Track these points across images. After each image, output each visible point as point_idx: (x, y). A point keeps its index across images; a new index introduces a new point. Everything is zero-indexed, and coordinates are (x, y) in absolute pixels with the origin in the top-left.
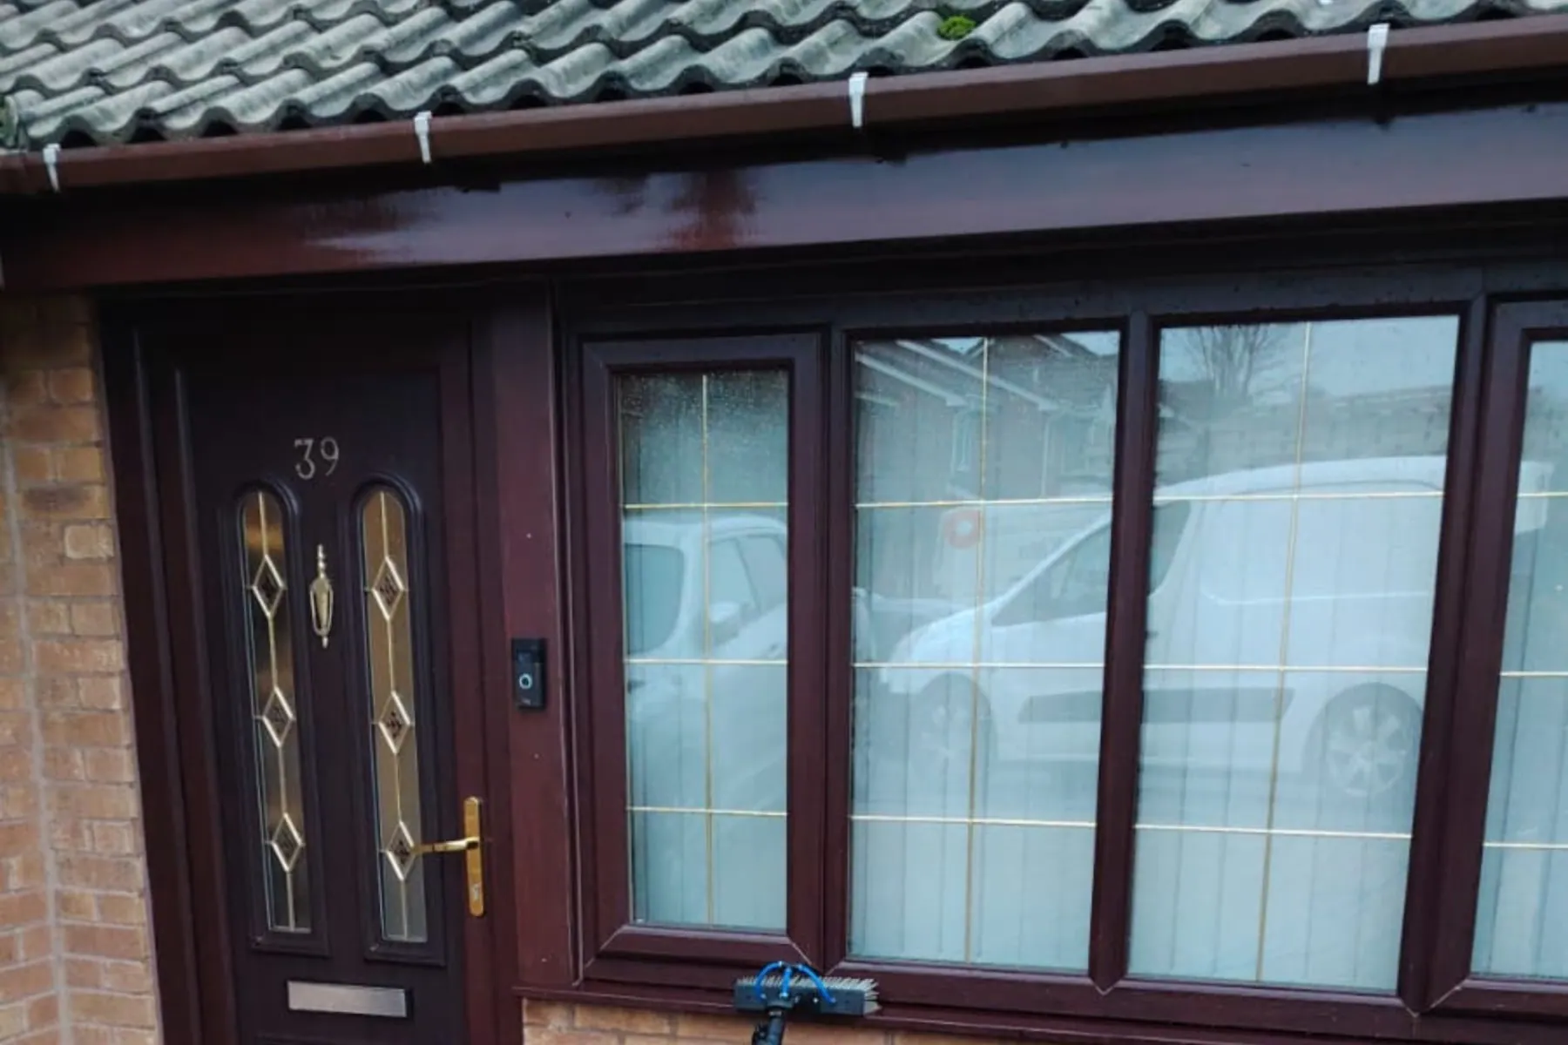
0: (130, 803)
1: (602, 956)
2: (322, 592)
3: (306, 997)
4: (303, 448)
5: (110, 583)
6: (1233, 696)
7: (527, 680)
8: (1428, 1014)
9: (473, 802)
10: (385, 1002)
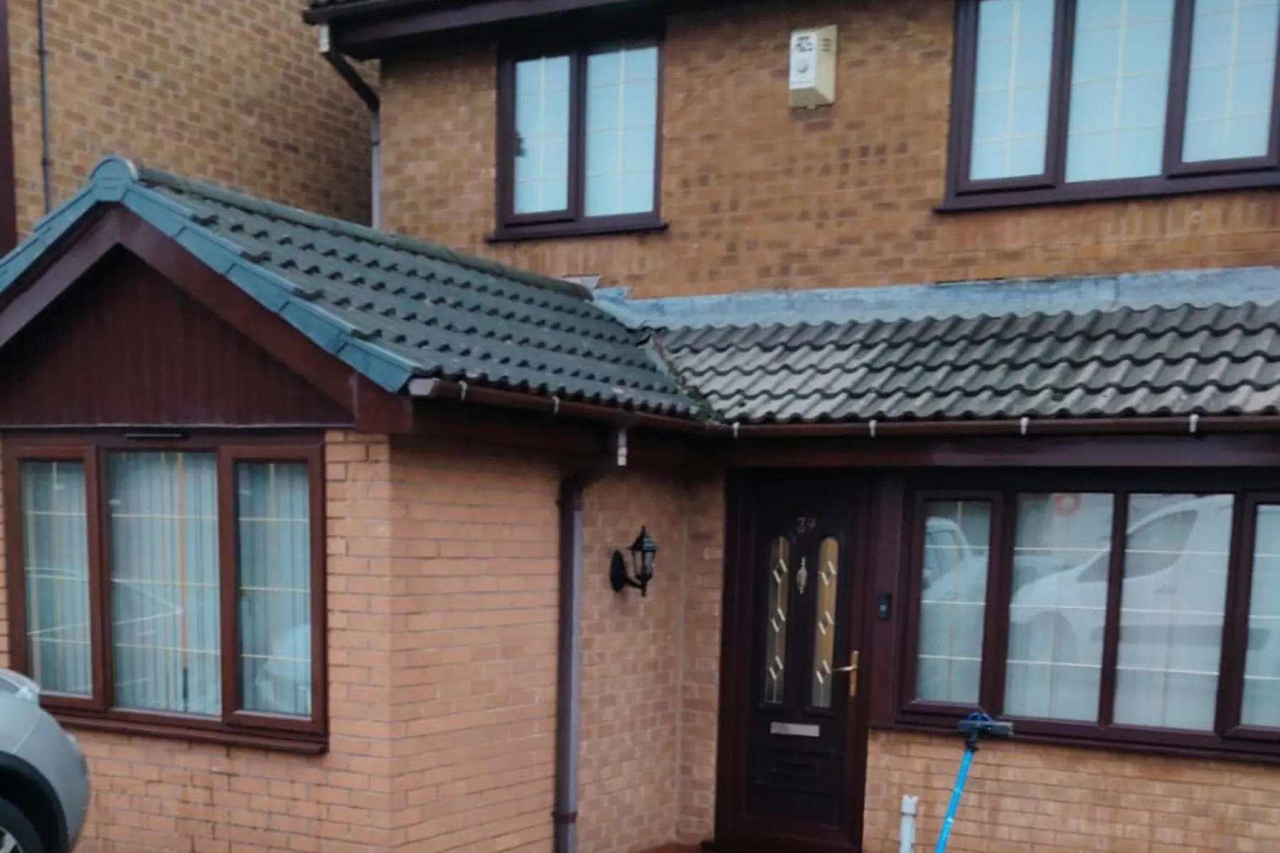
0: (716, 650)
1: (903, 712)
2: (803, 572)
3: (776, 728)
4: (800, 522)
5: (719, 569)
6: (1171, 629)
7: (883, 608)
8: (1226, 739)
9: (856, 653)
10: (813, 731)
